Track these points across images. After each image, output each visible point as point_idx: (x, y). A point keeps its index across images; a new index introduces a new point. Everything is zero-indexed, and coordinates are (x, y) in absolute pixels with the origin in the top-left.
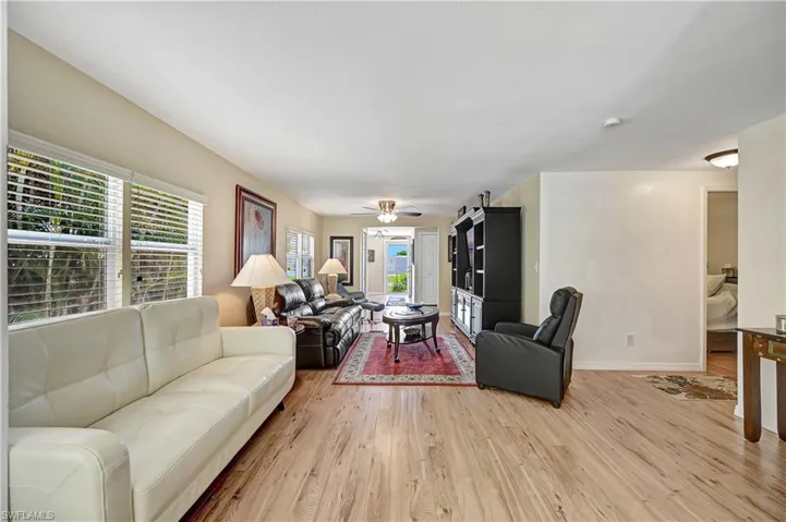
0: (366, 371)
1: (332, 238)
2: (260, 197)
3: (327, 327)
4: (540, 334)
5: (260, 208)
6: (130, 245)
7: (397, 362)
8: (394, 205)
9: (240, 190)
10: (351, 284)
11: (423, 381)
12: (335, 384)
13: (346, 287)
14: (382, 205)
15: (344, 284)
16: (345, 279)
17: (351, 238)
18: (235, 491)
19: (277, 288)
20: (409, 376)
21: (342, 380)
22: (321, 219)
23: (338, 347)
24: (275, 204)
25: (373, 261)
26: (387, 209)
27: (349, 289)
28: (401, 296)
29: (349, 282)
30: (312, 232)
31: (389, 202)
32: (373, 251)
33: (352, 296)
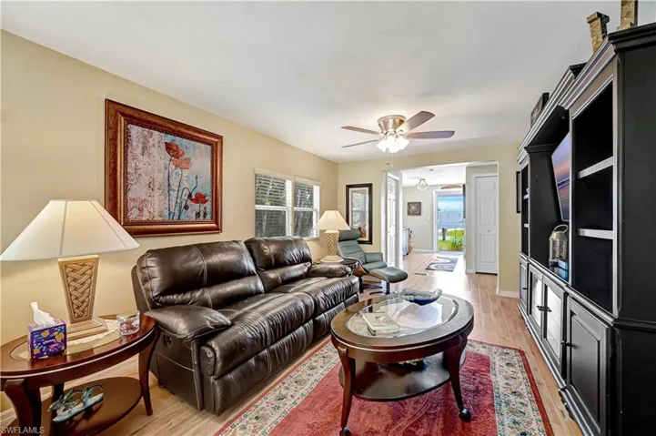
1: (349, 187)
8: (401, 121)
10: (370, 242)
13: (361, 245)
14: (383, 124)
15: (360, 242)
16: (362, 235)
17: (370, 186)
24: (220, 138)
25: (420, 214)
26: (391, 130)
27: (367, 248)
28: (453, 256)
29: (367, 239)
30: (317, 181)
31: (394, 117)
32: (420, 203)
33: (369, 258)
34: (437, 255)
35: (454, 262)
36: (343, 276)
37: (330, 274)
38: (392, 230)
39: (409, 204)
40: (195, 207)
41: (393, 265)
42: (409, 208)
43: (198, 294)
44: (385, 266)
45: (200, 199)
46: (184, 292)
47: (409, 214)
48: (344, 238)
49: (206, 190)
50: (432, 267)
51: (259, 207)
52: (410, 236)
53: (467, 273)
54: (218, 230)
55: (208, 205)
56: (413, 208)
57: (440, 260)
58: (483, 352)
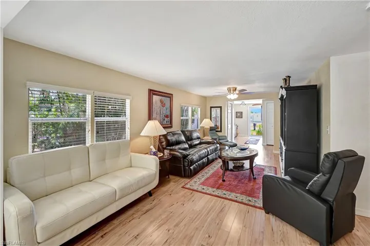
0: (203, 184)
1: (211, 107)
2: (163, 93)
3: (185, 157)
4: (311, 186)
5: (163, 98)
6: (94, 119)
7: (224, 181)
8: (236, 89)
9: (150, 91)
10: (221, 131)
11: (230, 197)
12: (183, 187)
13: (218, 133)
14: (229, 90)
15: (217, 131)
16: (218, 128)
17: (221, 107)
18: (104, 233)
19: (160, 136)
20: (224, 192)
21: (188, 186)
22: (205, 99)
23: (192, 168)
24: (172, 95)
25: (242, 118)
26: (232, 92)
27: (219, 134)
28: (257, 138)
29: (219, 130)
30: (199, 105)
31: (233, 88)
32: (242, 113)
33: (220, 138)
34: (250, 137)
35: (258, 140)
36: (213, 144)
37: (208, 143)
38: (230, 126)
39: (237, 112)
40: (166, 119)
41: (230, 141)
42: (237, 114)
43: (174, 147)
44: (228, 141)
45: (167, 117)
46: (171, 146)
47: (237, 117)
48: (212, 129)
49: (168, 113)
50: (248, 142)
51: (182, 118)
52: (237, 128)
53: (263, 145)
54: (171, 127)
55: (169, 118)
56: (238, 114)
57: (252, 140)
58: (263, 167)
